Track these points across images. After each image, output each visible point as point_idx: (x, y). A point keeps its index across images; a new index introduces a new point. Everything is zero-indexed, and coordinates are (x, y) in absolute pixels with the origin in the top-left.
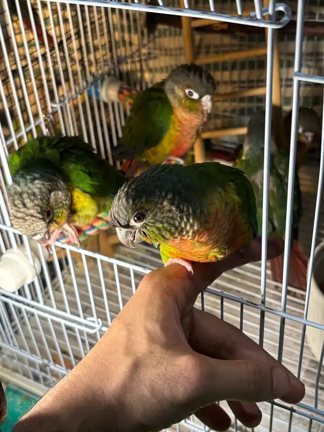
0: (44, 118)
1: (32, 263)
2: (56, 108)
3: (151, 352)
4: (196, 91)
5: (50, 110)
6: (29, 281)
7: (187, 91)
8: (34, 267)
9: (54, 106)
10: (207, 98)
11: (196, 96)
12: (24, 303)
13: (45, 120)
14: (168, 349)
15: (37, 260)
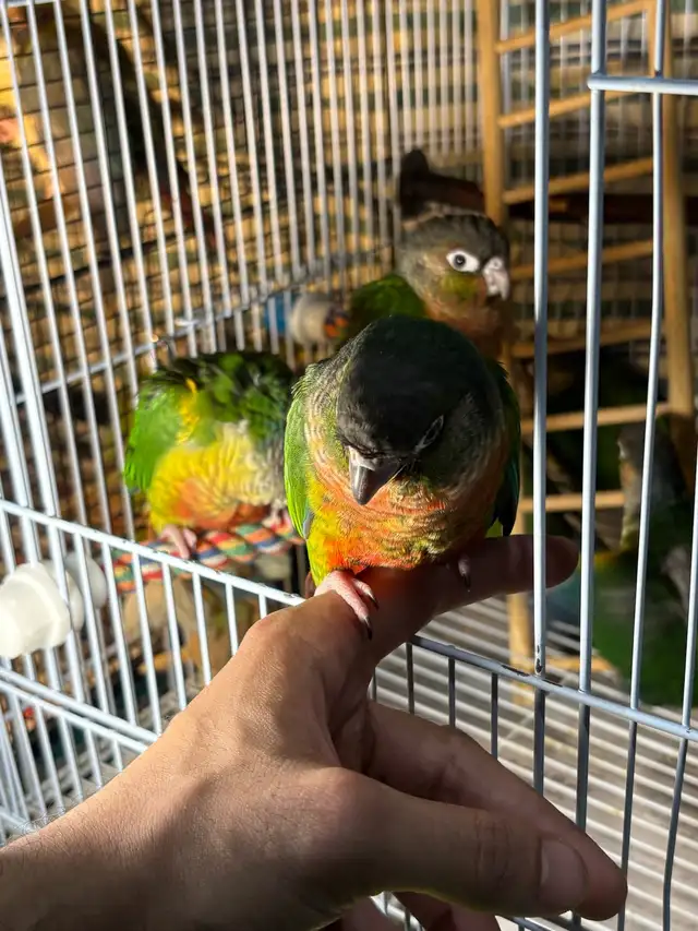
0: (155, 343)
1: (64, 596)
2: (185, 328)
3: (244, 764)
4: (472, 252)
5: (171, 330)
6: (52, 641)
7: (451, 258)
8: (69, 607)
9: (181, 323)
10: (496, 265)
11: (471, 264)
12: (42, 698)
13: (157, 348)
14: (284, 759)
15: (75, 593)
